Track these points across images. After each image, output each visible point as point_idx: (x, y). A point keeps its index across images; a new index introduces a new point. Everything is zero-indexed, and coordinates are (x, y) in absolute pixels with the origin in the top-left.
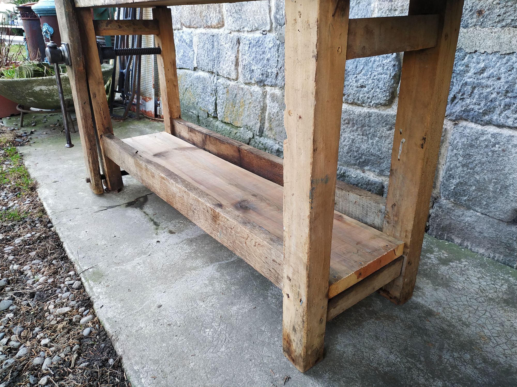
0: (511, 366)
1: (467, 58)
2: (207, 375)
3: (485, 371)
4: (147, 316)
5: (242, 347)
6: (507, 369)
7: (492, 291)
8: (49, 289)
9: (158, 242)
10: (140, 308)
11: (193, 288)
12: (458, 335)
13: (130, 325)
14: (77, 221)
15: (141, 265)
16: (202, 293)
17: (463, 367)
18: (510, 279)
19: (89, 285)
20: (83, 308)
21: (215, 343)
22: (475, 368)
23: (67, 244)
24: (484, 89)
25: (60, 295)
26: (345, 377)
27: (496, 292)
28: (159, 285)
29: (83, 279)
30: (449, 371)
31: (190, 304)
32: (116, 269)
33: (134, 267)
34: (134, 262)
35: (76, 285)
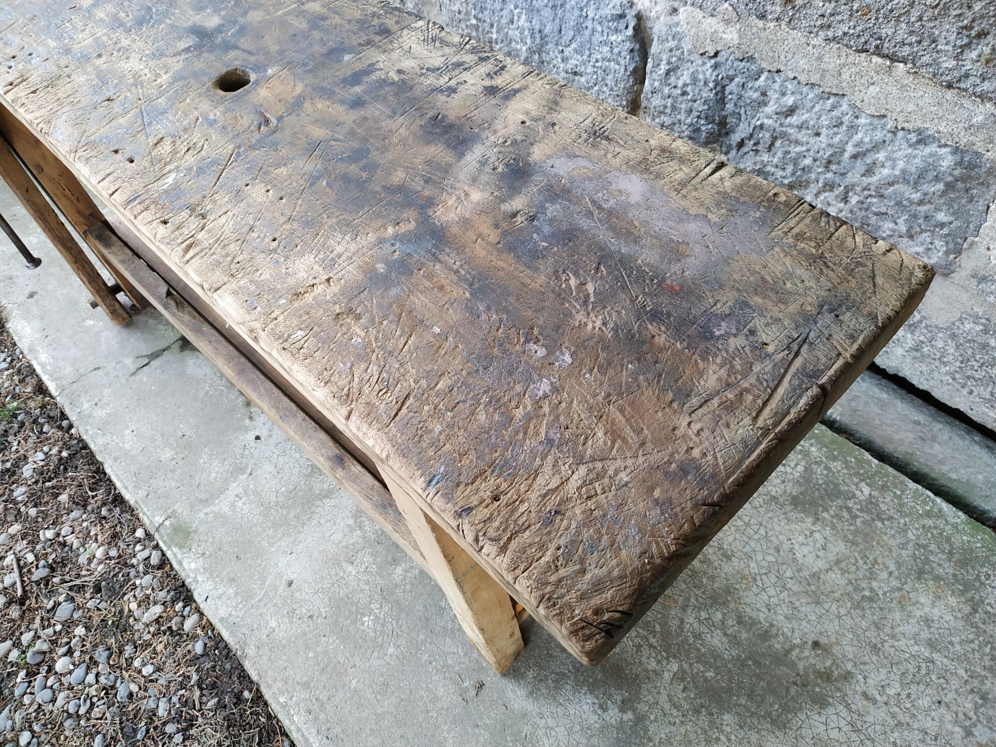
0: (772, 625)
1: (763, 78)
2: (376, 697)
3: (735, 637)
4: (276, 605)
5: (417, 642)
6: (766, 631)
7: (778, 481)
8: (118, 573)
9: (258, 438)
10: (263, 592)
11: (332, 538)
12: (712, 578)
13: (256, 626)
14: (108, 404)
15: (244, 499)
16: (347, 547)
17: (709, 636)
18: (813, 449)
19: (175, 556)
20: (181, 604)
21: (379, 640)
22: (726, 634)
23: (111, 467)
24: (792, 146)
25: (138, 582)
26: (553, 673)
27: (783, 482)
28: (281, 539)
29: (161, 544)
30: (689, 645)
31: (333, 573)
32: (206, 514)
33: (233, 505)
34: (229, 492)
35: (155, 560)
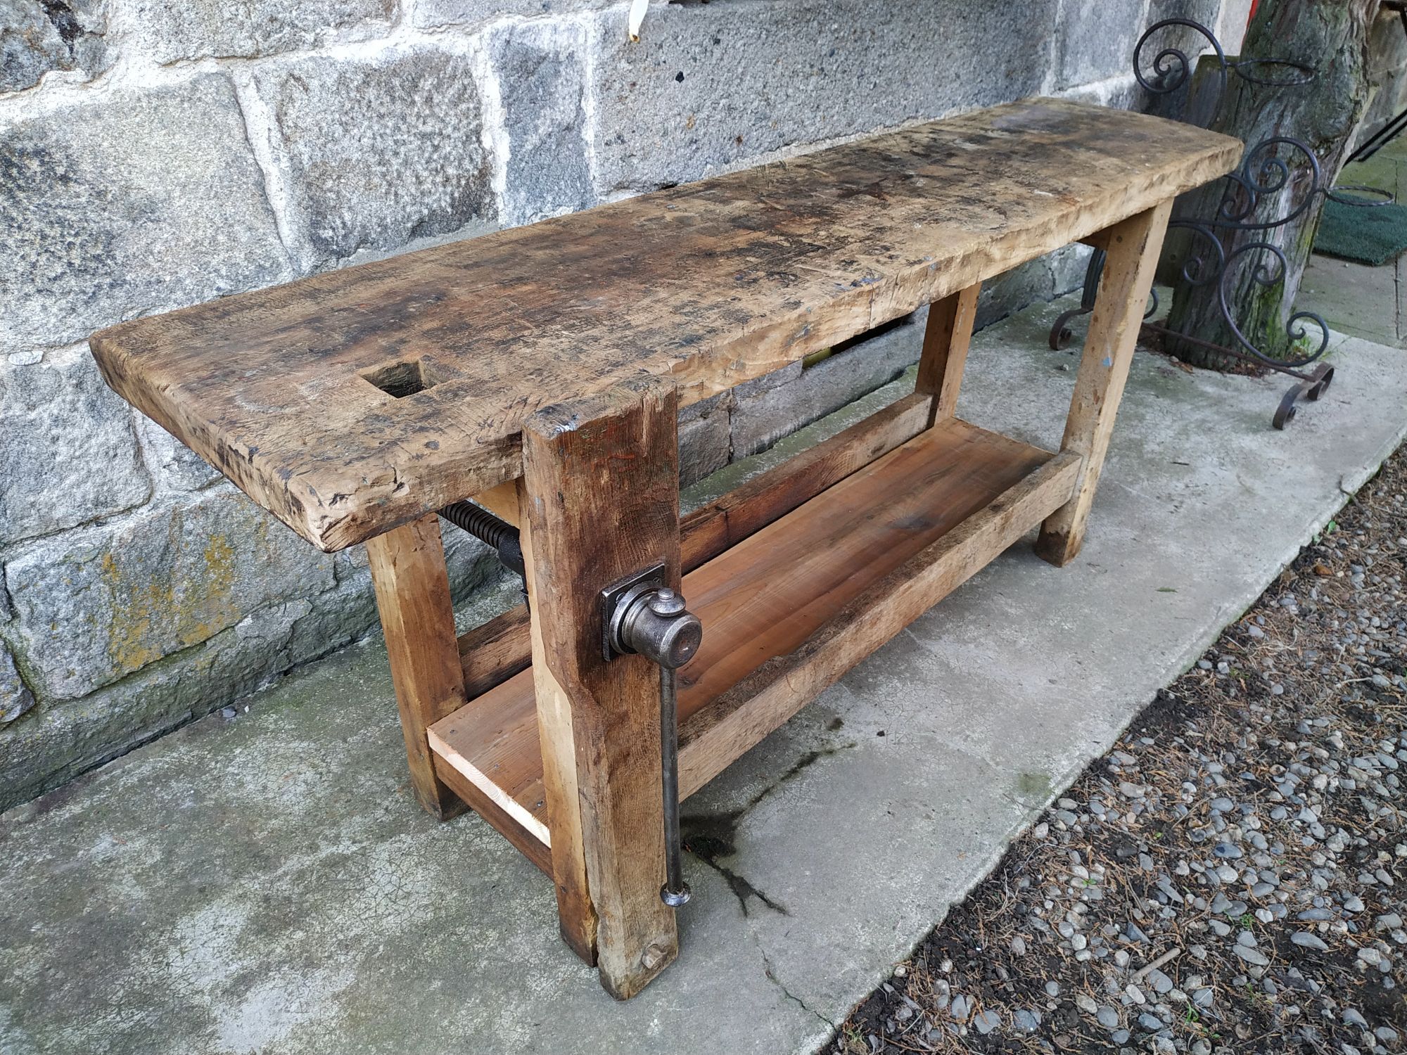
9: (881, 734)
29: (1049, 801)
32: (997, 764)
33: (977, 742)
34: (963, 748)
35: (1070, 803)
